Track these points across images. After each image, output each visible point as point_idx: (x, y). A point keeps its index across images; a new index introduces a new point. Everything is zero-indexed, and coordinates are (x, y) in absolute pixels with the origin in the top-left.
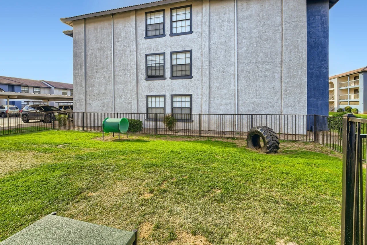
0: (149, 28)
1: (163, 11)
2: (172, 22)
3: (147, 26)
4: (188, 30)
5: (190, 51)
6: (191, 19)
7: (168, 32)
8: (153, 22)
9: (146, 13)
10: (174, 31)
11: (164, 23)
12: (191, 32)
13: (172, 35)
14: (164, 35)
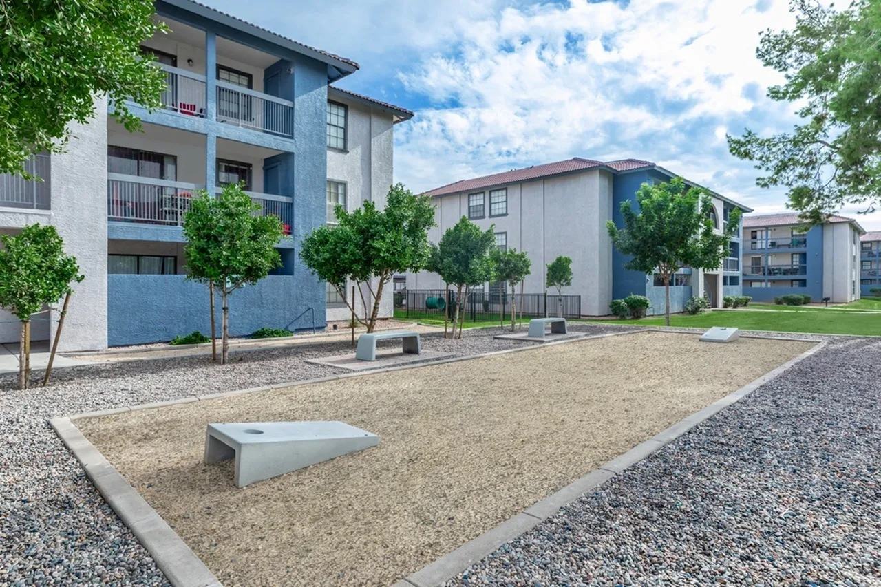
0: (471, 210)
1: (484, 193)
2: (490, 204)
3: (469, 207)
4: (504, 212)
5: (505, 233)
6: (506, 201)
7: (487, 214)
8: (475, 204)
9: (469, 195)
10: (493, 213)
11: (484, 205)
12: (506, 214)
13: (491, 216)
14: (483, 217)
